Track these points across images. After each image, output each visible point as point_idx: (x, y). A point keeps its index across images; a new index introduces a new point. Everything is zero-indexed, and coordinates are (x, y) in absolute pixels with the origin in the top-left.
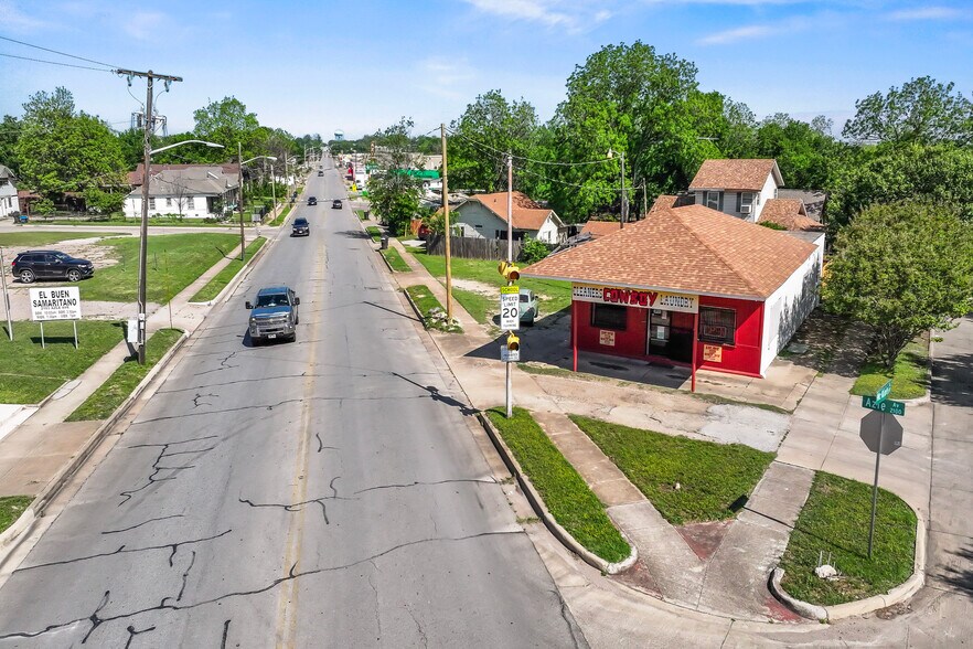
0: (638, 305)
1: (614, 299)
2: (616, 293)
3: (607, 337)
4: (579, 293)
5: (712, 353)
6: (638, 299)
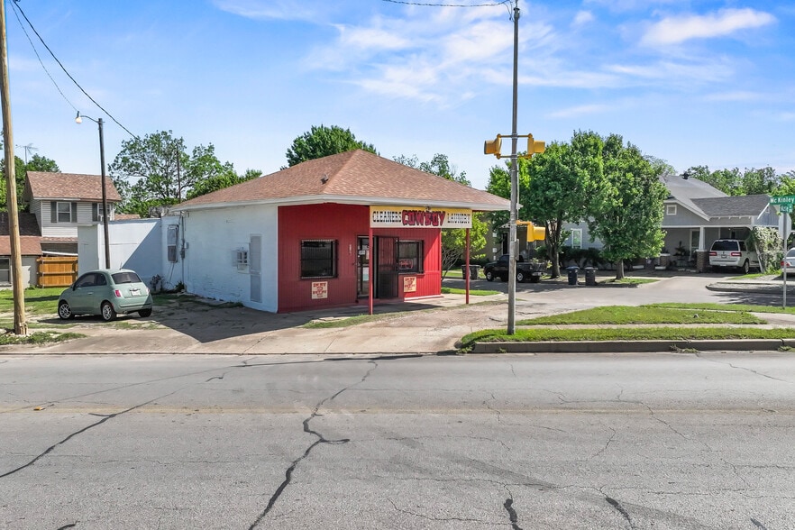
0: (431, 226)
1: (411, 222)
2: (413, 215)
3: (319, 290)
4: (379, 218)
5: (410, 284)
6: (431, 219)
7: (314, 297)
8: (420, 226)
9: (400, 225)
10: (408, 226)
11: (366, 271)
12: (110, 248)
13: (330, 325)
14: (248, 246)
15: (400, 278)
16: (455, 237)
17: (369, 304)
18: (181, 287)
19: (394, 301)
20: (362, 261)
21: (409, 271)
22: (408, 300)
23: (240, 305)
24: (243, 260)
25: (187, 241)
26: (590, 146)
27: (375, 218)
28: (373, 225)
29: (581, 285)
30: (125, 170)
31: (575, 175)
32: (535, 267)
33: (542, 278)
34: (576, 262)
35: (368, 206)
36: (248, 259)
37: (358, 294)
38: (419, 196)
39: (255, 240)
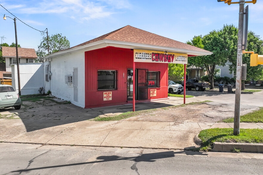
0: (167, 62)
1: (156, 59)
2: (157, 55)
3: (108, 96)
4: (139, 57)
5: (154, 93)
6: (167, 58)
7: (105, 99)
8: (161, 62)
9: (150, 61)
10: (155, 62)
11: (132, 86)
12: (20, 75)
13: (109, 119)
14: (72, 73)
15: (149, 89)
16: (173, 70)
17: (133, 103)
18: (50, 92)
19: (146, 101)
20: (130, 81)
21: (152, 86)
22: (152, 100)
23: (69, 103)
24: (70, 80)
25: (51, 72)
26: (233, 31)
27: (137, 56)
28: (135, 60)
29: (225, 93)
30: (44, 48)
31: (227, 43)
32: (204, 84)
33: (206, 89)
34: (218, 82)
35: (132, 50)
36: (72, 80)
37: (128, 97)
38: (161, 45)
39: (76, 70)
